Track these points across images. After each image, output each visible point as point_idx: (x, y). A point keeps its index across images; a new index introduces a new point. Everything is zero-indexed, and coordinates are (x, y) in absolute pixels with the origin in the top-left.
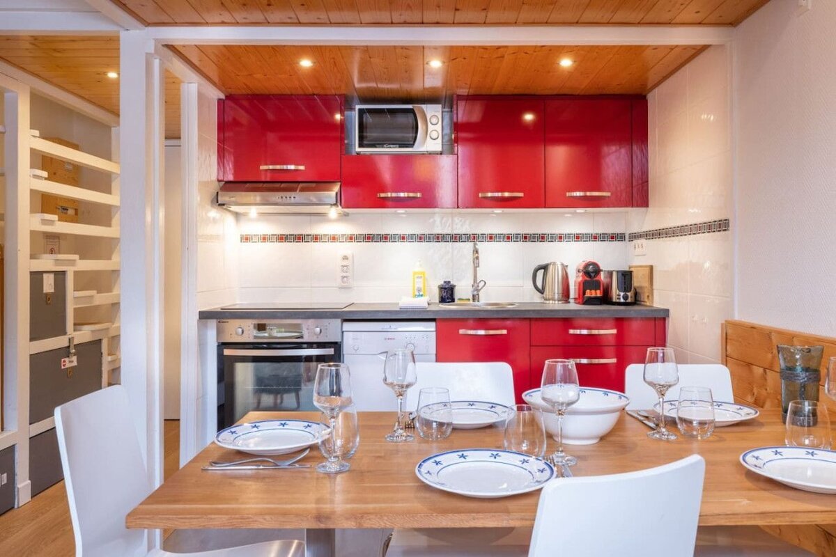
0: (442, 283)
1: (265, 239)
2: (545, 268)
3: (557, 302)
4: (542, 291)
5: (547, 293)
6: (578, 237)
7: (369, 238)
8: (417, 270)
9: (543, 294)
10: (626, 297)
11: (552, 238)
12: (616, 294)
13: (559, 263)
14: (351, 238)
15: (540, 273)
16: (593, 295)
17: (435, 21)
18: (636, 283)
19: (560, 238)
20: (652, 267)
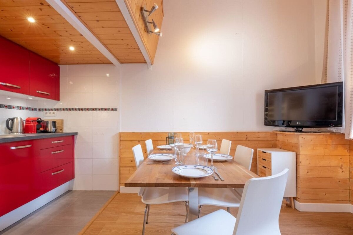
2: (12, 120)
3: (19, 133)
5: (14, 129)
6: (21, 108)
9: (11, 130)
11: (10, 107)
13: (18, 118)
15: (10, 122)
16: (42, 130)
18: (58, 125)
20: (63, 120)
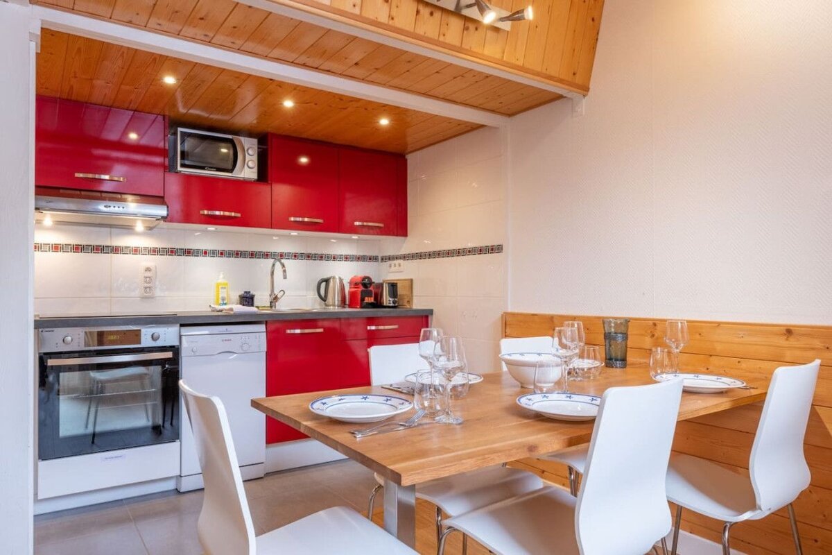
0: (243, 293)
1: (56, 248)
2: (327, 281)
3: (336, 307)
4: (324, 299)
5: (330, 299)
6: (347, 258)
7: (172, 252)
8: (220, 281)
9: (325, 301)
10: (394, 302)
12: (387, 300)
13: (337, 277)
14: (155, 251)
15: (323, 285)
16: (370, 301)
17: (328, 69)
18: (400, 291)
19: (334, 258)
20: (412, 280)
